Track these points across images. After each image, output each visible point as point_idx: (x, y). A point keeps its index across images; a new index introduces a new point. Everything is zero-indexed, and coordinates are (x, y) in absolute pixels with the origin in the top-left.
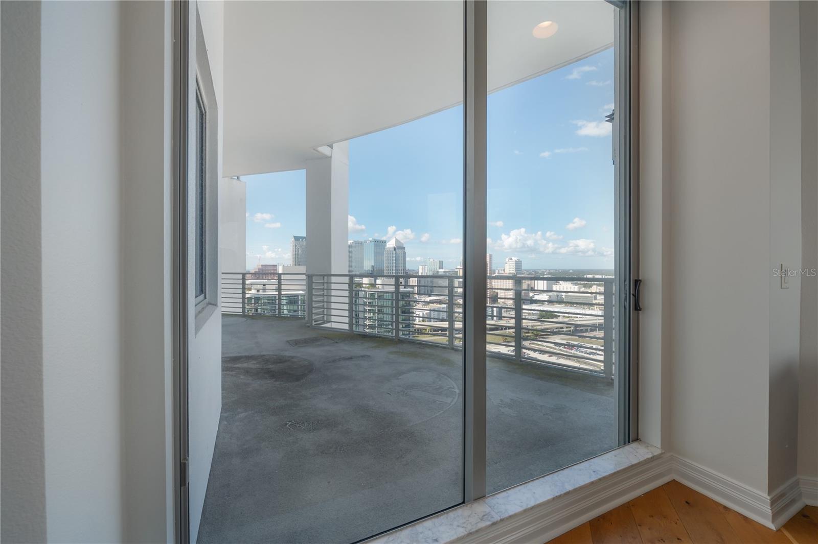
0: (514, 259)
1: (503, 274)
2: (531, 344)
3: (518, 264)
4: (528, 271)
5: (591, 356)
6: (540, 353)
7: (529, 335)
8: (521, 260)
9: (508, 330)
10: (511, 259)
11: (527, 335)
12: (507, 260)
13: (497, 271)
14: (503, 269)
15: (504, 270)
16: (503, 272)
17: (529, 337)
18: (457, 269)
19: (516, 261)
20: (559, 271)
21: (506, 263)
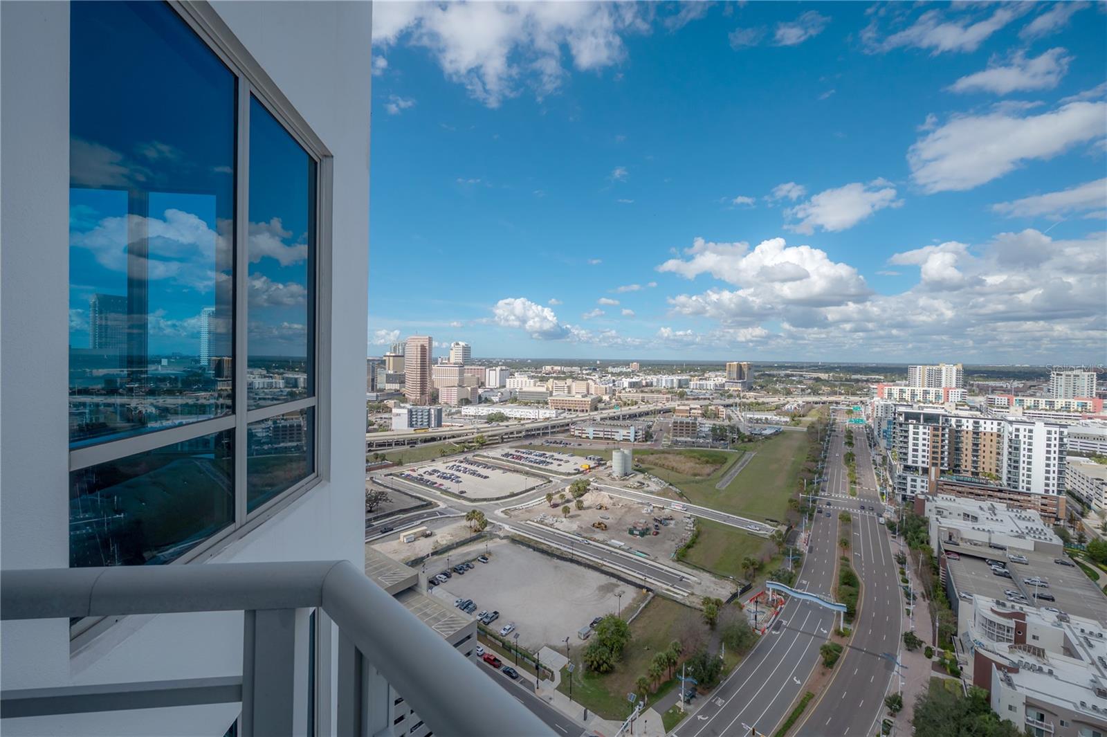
0: (462, 344)
1: (447, 364)
2: (474, 456)
3: (466, 350)
4: (480, 361)
5: (541, 466)
6: (485, 467)
7: (473, 444)
8: (469, 346)
9: (447, 440)
10: (457, 344)
11: (470, 444)
12: (452, 345)
13: (440, 360)
14: (447, 357)
15: (449, 359)
16: (447, 361)
17: (473, 448)
18: (385, 356)
19: (463, 347)
20: (515, 361)
21: (452, 349)
